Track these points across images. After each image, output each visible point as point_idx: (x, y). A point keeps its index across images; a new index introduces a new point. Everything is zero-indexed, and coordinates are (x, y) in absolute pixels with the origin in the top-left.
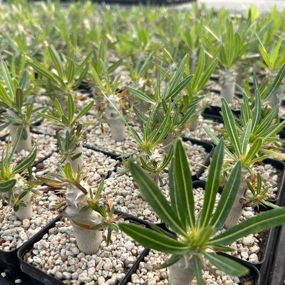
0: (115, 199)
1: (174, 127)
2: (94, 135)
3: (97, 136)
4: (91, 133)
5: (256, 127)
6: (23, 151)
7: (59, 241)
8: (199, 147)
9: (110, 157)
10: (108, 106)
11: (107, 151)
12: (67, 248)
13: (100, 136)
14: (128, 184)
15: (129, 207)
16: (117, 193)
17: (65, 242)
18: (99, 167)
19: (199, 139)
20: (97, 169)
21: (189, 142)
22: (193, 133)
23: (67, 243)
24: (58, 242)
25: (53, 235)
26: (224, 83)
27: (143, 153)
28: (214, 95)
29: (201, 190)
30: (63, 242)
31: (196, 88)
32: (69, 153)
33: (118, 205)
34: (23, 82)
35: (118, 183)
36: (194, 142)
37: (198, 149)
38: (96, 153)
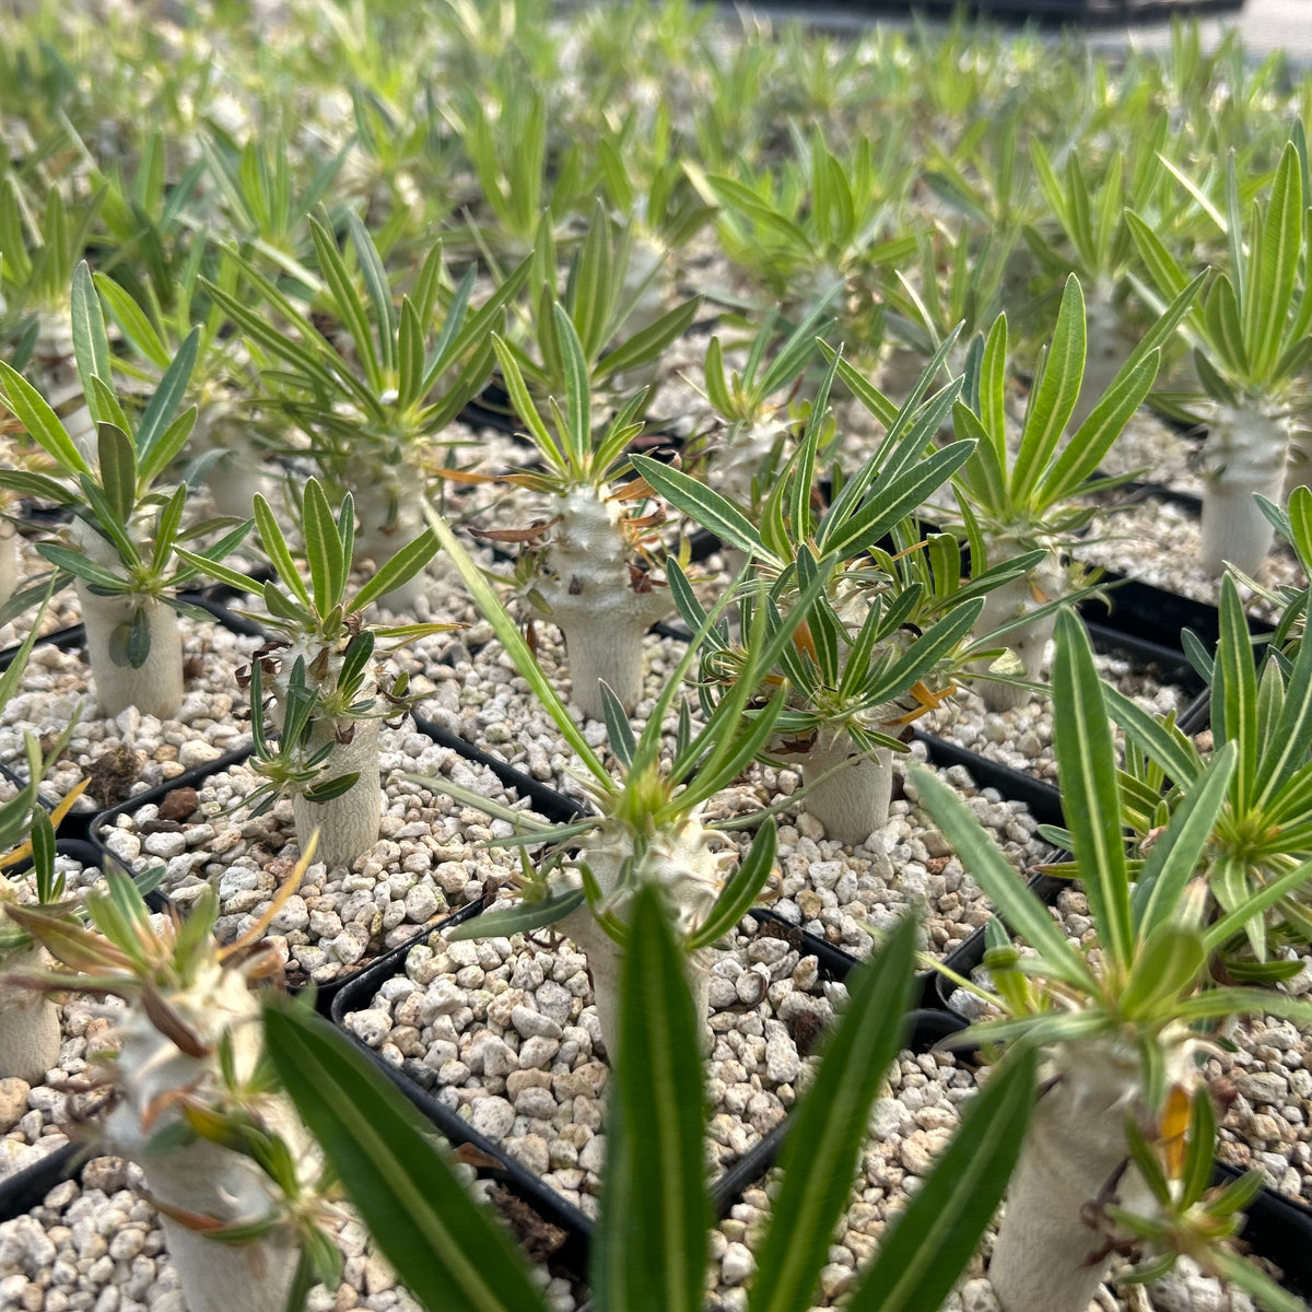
0: (468, 1043)
1: (850, 701)
2: (492, 670)
3: (503, 675)
4: (480, 656)
5: (1285, 774)
6: (132, 712)
7: (110, 1236)
8: (1007, 807)
9: (527, 800)
10: (561, 540)
11: (522, 769)
12: (134, 1285)
13: (515, 681)
14: (560, 974)
15: (520, 1102)
16: (485, 1012)
17: (130, 1251)
18: (456, 847)
19: (1019, 763)
20: (436, 861)
21: (960, 771)
22: (997, 720)
23: (142, 1259)
24: (101, 1244)
25: (99, 1193)
26: (1222, 470)
27: (614, 838)
28: (1174, 524)
29: (939, 1064)
30: (125, 1247)
31: (1036, 495)
32: (293, 770)
33: (473, 1082)
34: (174, 385)
35: (513, 959)
36: (986, 775)
37: (997, 819)
38: (465, 771)
